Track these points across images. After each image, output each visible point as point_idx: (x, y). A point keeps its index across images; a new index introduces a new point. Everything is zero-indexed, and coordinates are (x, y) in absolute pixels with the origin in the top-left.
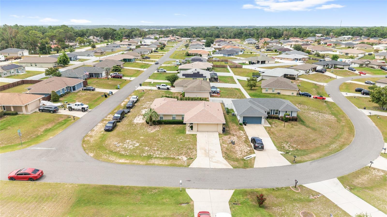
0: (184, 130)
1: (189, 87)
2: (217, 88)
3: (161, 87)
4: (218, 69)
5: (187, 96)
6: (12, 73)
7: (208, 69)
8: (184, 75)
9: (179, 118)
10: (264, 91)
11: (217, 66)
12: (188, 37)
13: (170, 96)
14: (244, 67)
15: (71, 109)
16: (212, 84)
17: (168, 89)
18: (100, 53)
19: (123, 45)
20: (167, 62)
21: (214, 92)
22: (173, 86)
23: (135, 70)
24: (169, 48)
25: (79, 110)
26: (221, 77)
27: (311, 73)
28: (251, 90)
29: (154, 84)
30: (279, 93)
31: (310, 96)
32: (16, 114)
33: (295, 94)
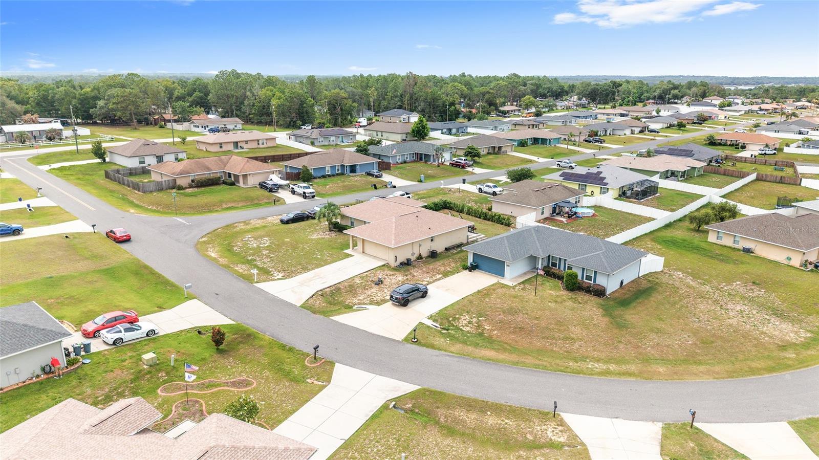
3: (484, 189)
6: (331, 141)
7: (671, 175)
17: (494, 194)
18: (529, 125)
30: (747, 251)
32: (233, 184)
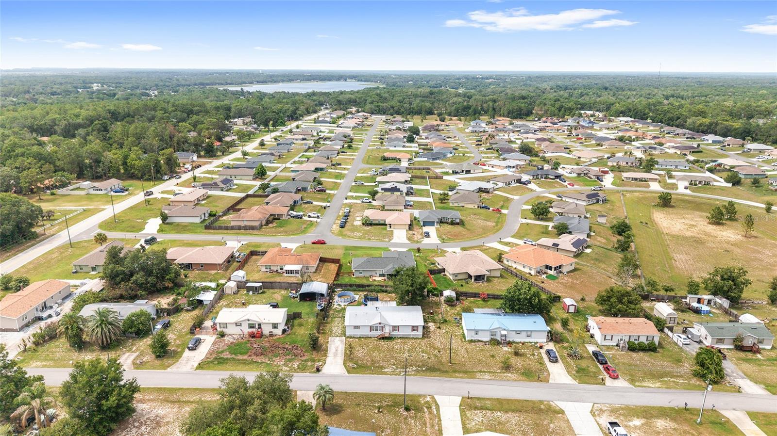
0: (386, 228)
1: (388, 200)
2: (410, 201)
3: (364, 201)
4: (417, 181)
5: (386, 208)
7: (406, 182)
8: (382, 189)
9: (383, 222)
10: (451, 204)
11: (417, 177)
12: (382, 113)
13: (374, 207)
14: (445, 177)
15: (309, 216)
16: (408, 198)
17: (370, 202)
19: (297, 140)
20: (361, 170)
21: (408, 205)
22: (373, 200)
23: (332, 182)
24: (358, 145)
25: (315, 217)
26: (418, 190)
27: (514, 185)
28: (442, 203)
29: (357, 198)
30: (463, 206)
31: (489, 209)
32: (279, 219)
33: (476, 207)
